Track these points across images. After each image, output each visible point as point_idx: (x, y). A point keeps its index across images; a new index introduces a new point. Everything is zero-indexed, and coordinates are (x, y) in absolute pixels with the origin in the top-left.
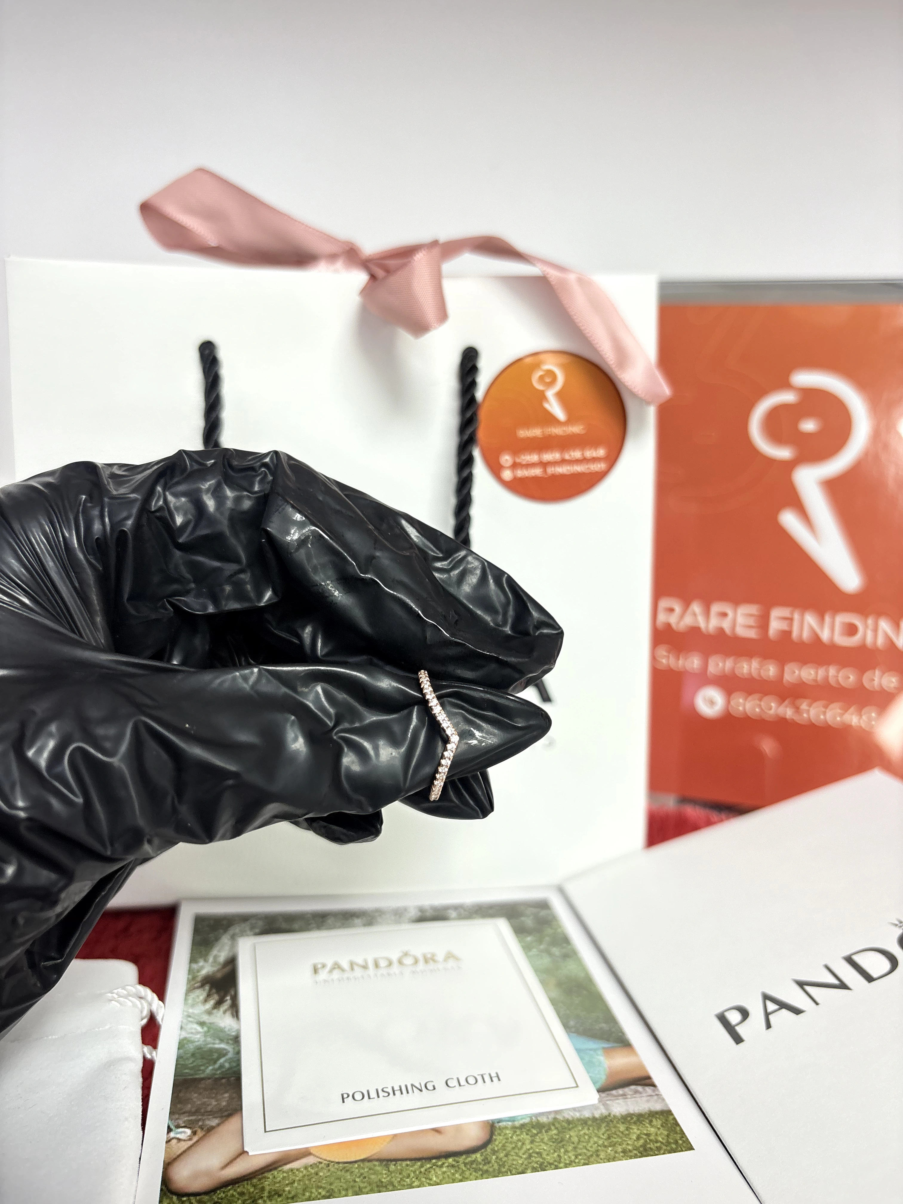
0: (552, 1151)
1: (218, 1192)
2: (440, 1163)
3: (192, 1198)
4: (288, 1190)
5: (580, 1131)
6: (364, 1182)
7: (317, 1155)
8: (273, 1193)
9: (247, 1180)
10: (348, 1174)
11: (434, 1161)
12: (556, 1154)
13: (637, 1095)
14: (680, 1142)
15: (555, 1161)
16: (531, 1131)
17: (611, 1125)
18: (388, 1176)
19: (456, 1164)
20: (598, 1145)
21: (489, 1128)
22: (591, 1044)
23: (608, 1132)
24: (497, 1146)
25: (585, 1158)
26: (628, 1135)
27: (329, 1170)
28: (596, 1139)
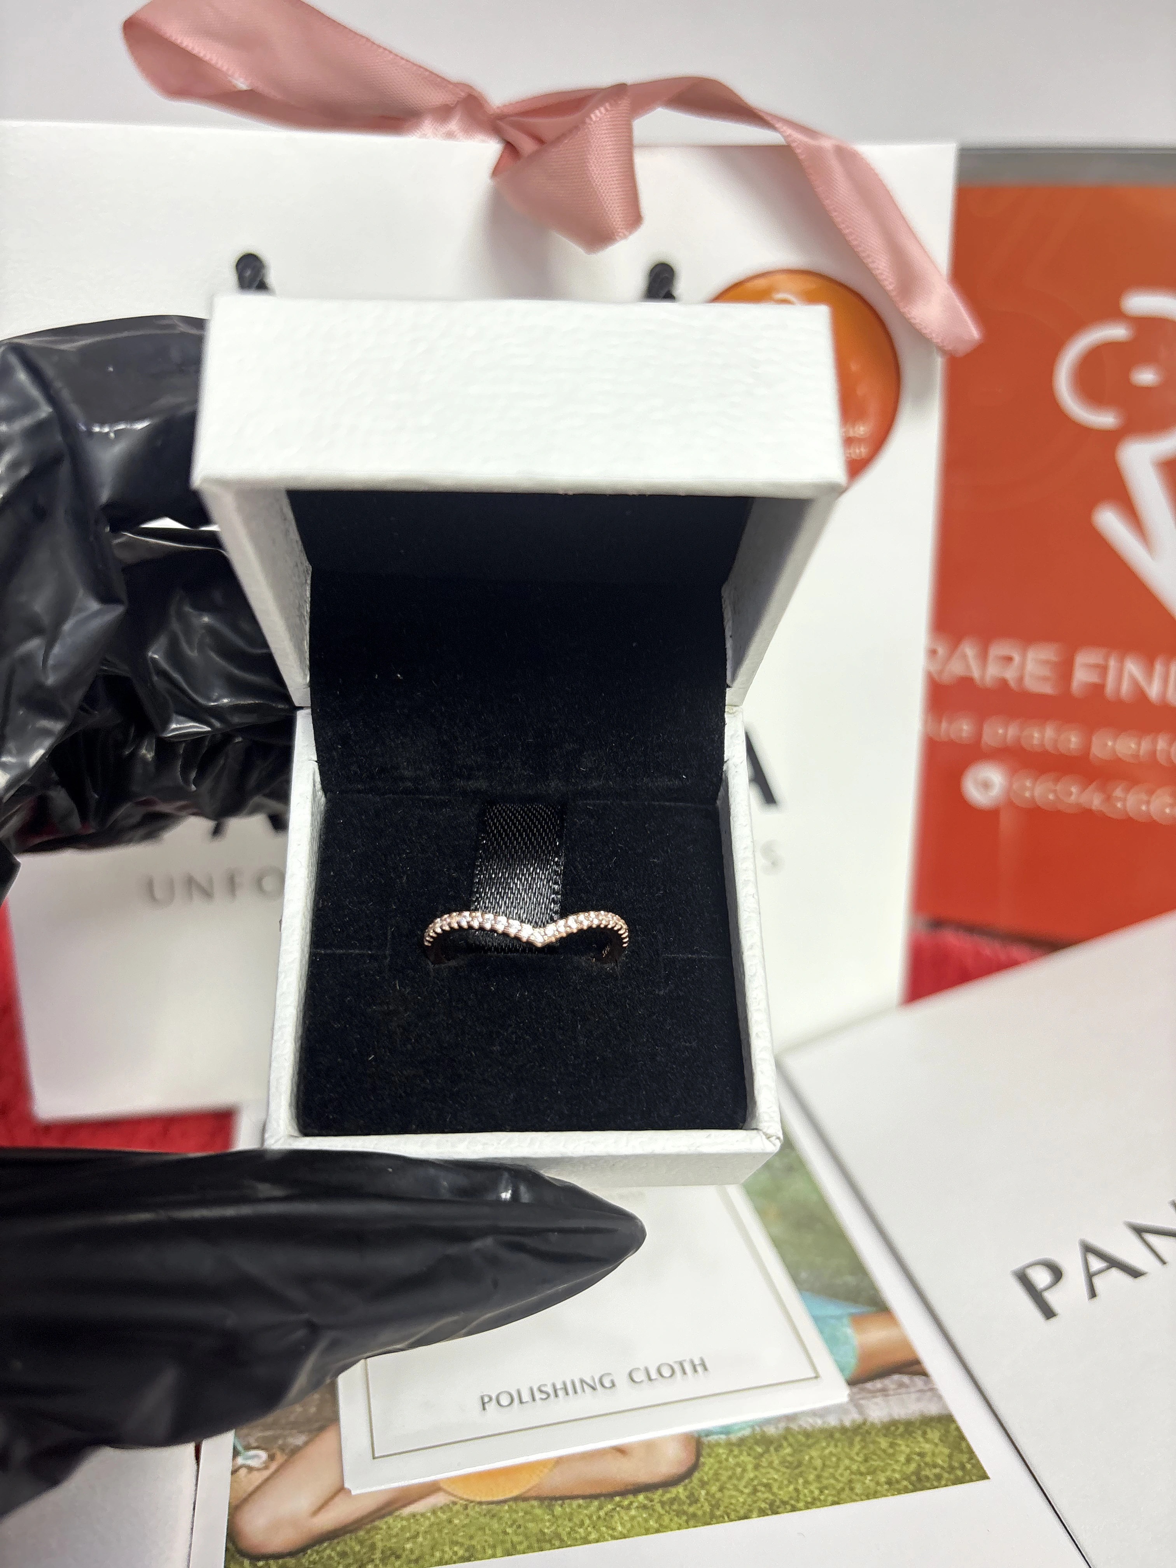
0: (785, 1482)
1: (309, 1552)
2: (626, 1503)
3: (271, 1562)
4: (408, 1548)
5: (824, 1448)
6: (517, 1534)
7: (449, 1490)
8: (389, 1552)
9: (351, 1532)
10: (495, 1520)
11: (617, 1499)
12: (791, 1488)
13: (903, 1390)
14: (969, 1466)
15: (791, 1498)
16: (755, 1450)
17: (868, 1439)
18: (552, 1524)
19: (649, 1504)
20: (852, 1473)
21: (694, 1444)
22: (832, 1309)
23: (865, 1451)
24: (707, 1474)
25: (834, 1492)
26: (893, 1455)
27: (468, 1515)
28: (847, 1462)
